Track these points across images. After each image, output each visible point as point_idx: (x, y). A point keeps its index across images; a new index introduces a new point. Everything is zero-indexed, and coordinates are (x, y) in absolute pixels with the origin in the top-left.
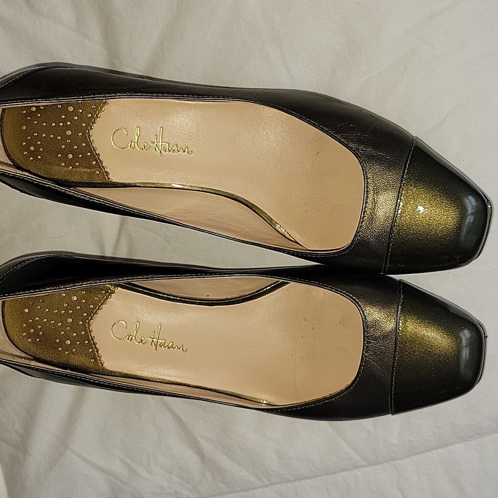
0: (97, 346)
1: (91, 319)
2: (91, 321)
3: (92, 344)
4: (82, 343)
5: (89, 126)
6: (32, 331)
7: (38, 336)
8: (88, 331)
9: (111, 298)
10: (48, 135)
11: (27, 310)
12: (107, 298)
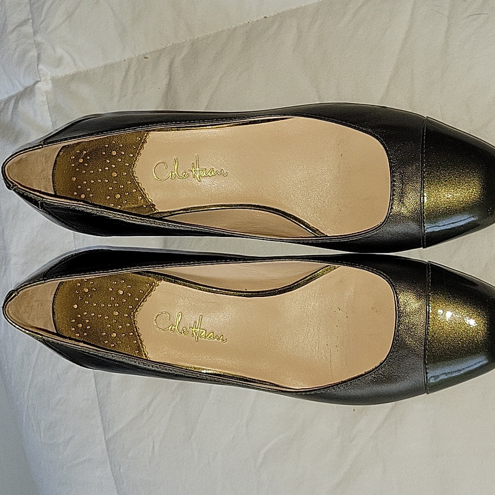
0: (141, 337)
1: (136, 311)
2: (137, 313)
3: (137, 336)
4: (127, 335)
5: (132, 165)
6: (80, 325)
7: (86, 330)
8: (133, 323)
9: (155, 290)
10: (96, 181)
11: (76, 306)
12: (151, 290)
